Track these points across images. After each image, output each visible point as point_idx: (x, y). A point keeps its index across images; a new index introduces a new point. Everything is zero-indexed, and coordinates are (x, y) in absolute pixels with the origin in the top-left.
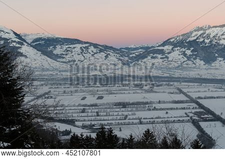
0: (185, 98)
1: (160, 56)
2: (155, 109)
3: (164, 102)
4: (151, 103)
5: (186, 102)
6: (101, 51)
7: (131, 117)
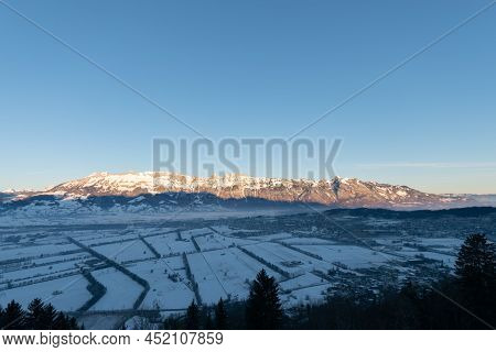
0: (77, 248)
1: (48, 202)
2: (34, 265)
4: (29, 259)
5: (78, 251)
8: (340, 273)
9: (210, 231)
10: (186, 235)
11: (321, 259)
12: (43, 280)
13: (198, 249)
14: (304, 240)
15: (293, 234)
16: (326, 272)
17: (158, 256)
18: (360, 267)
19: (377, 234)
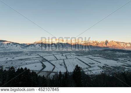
0: (39, 56)
1: (33, 46)
2: (31, 60)
3: (34, 58)
4: (30, 58)
5: (40, 57)
6: (14, 44)
7: (24, 63)
8: (106, 67)
9: (70, 54)
10: (64, 55)
11: (101, 63)
12: (33, 63)
13: (67, 58)
14: (96, 57)
15: (93, 56)
16: (102, 67)
17: (57, 60)
18: (112, 66)
19: (119, 57)
